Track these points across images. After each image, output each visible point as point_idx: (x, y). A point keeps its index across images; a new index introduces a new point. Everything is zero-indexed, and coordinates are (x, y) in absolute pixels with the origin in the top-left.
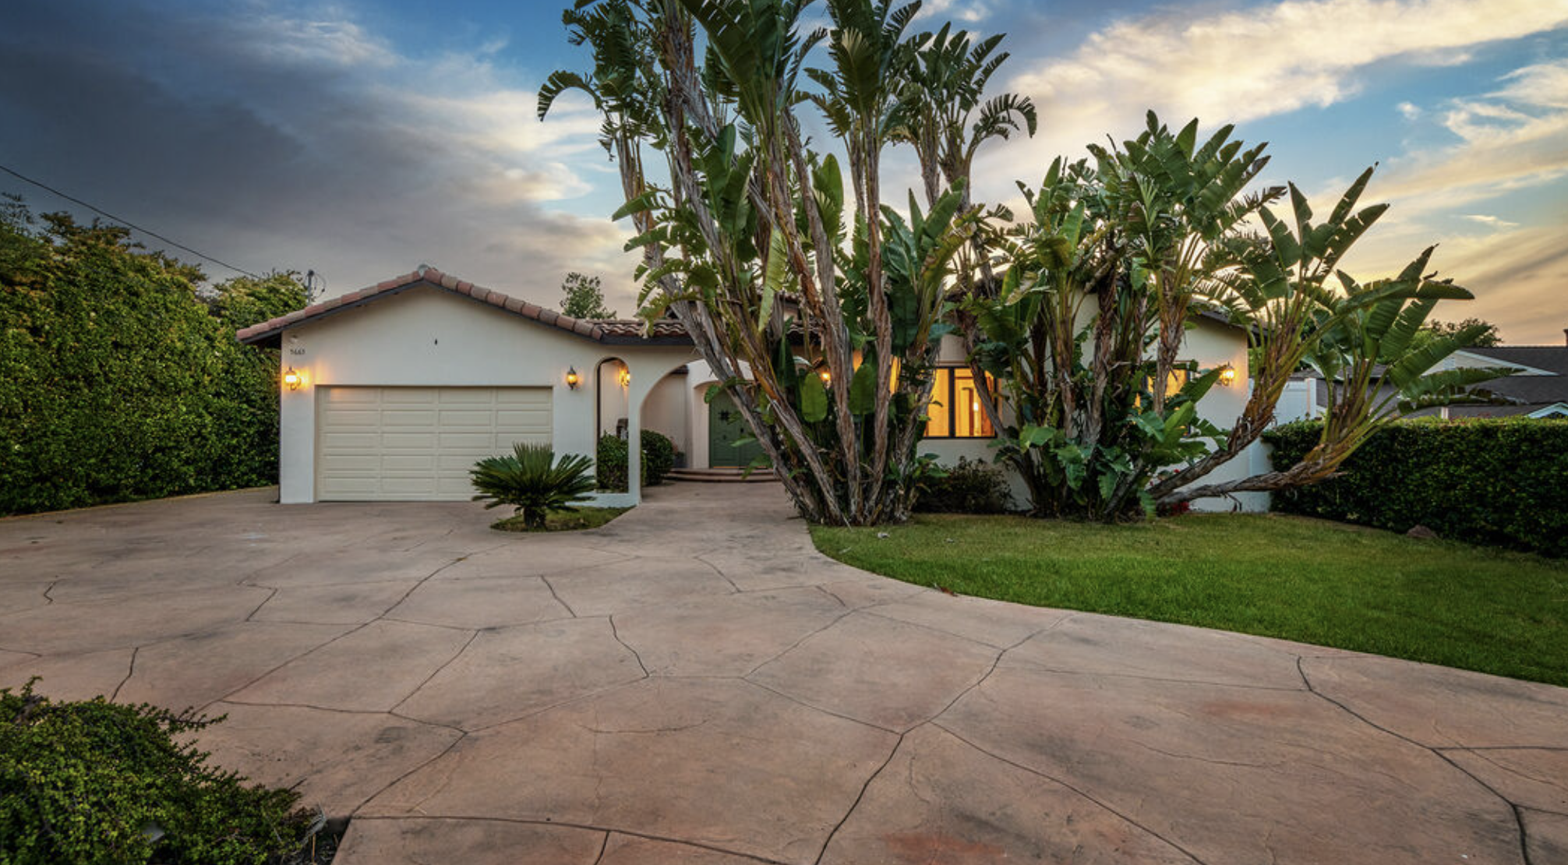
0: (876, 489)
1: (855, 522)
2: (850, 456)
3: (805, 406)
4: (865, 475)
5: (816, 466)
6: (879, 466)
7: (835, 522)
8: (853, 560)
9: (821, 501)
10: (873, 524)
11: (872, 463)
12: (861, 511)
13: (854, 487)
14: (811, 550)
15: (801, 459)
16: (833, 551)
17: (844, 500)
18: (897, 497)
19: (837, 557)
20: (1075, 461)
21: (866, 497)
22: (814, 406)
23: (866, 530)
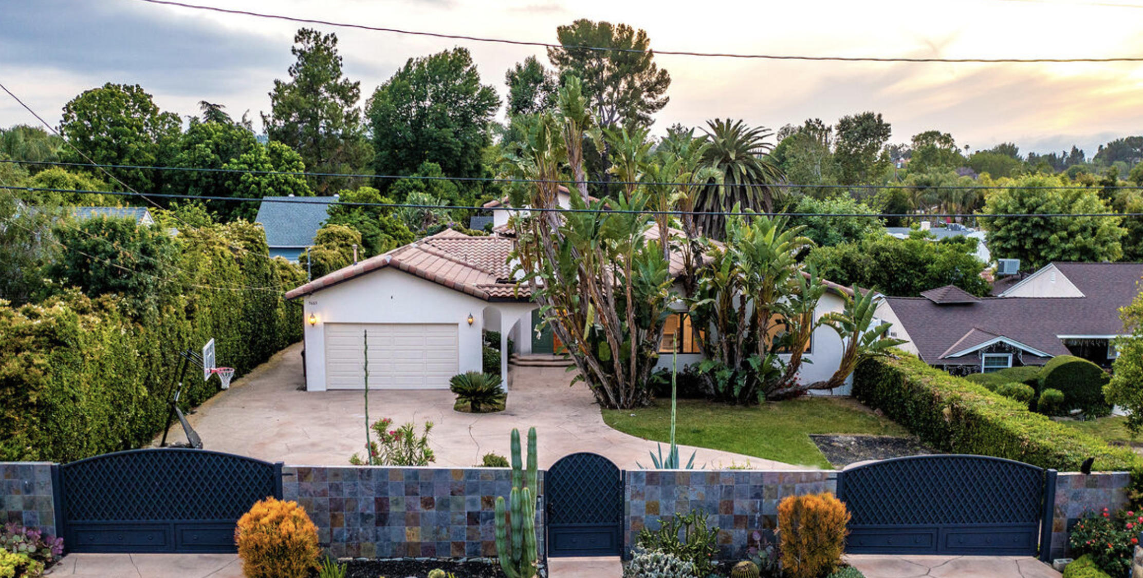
0: (632, 393)
1: (622, 407)
2: (620, 379)
3: (601, 355)
4: (627, 386)
5: (605, 383)
6: (633, 383)
7: (613, 407)
8: (618, 428)
9: (607, 397)
10: (631, 408)
11: (630, 381)
12: (625, 402)
13: (622, 392)
14: (602, 423)
15: (598, 380)
16: (610, 422)
17: (617, 398)
18: (643, 394)
19: (612, 426)
20: (723, 378)
21: (628, 395)
22: (603, 354)
23: (626, 411)
